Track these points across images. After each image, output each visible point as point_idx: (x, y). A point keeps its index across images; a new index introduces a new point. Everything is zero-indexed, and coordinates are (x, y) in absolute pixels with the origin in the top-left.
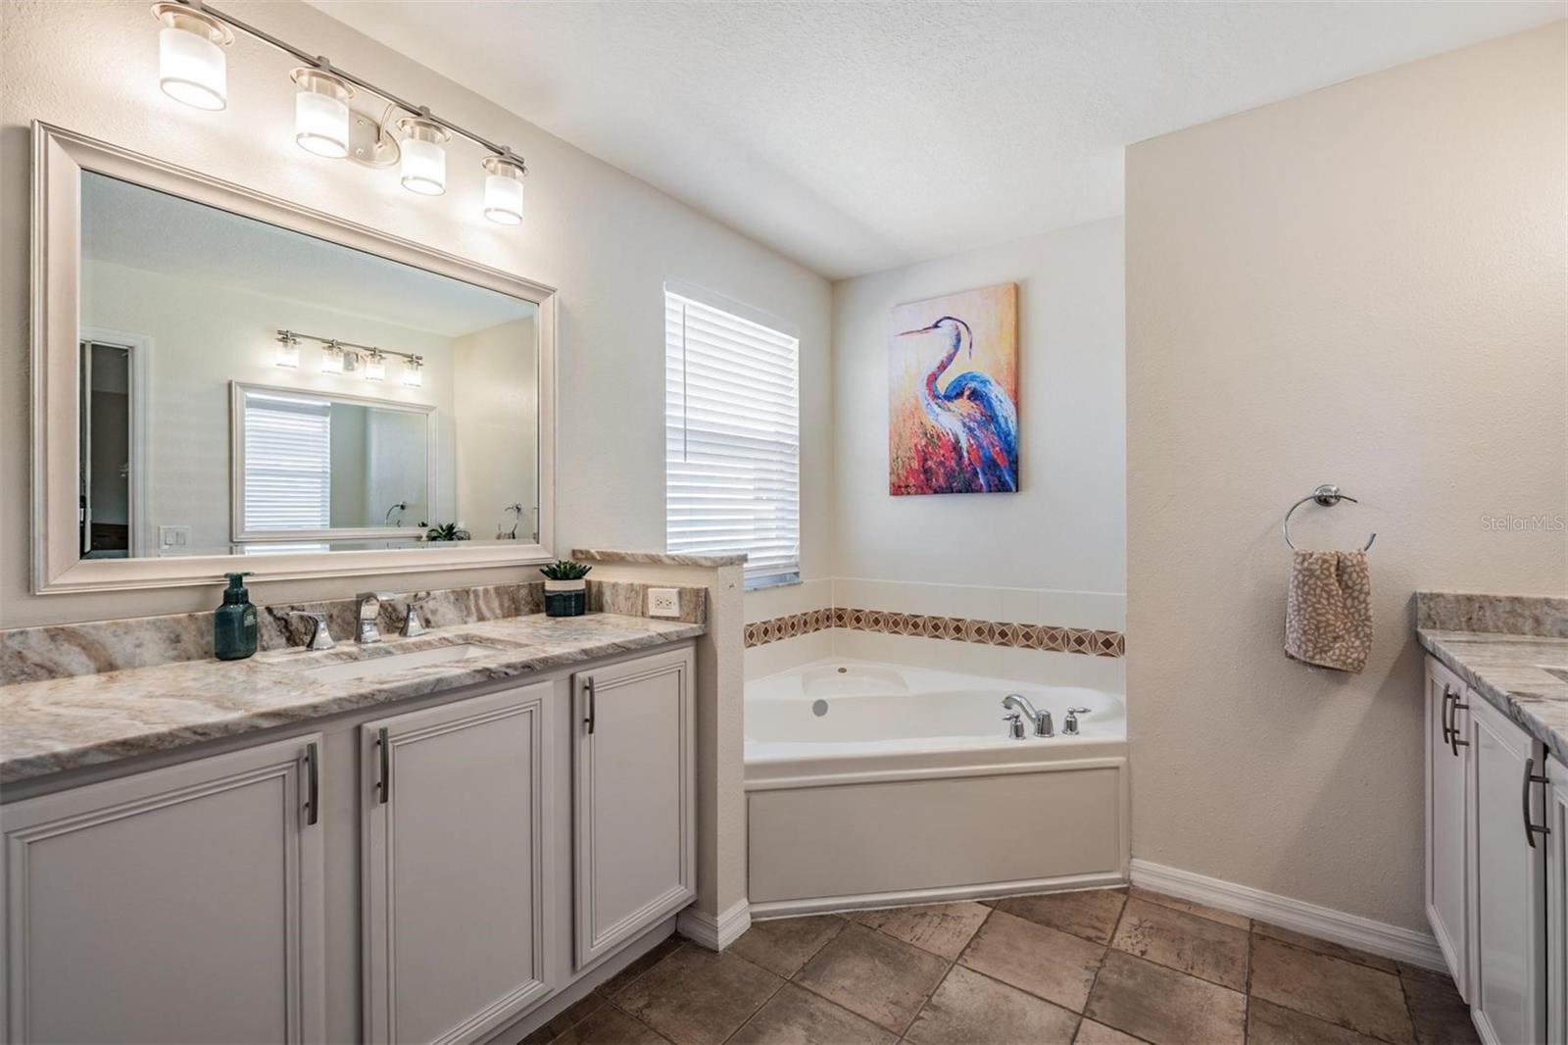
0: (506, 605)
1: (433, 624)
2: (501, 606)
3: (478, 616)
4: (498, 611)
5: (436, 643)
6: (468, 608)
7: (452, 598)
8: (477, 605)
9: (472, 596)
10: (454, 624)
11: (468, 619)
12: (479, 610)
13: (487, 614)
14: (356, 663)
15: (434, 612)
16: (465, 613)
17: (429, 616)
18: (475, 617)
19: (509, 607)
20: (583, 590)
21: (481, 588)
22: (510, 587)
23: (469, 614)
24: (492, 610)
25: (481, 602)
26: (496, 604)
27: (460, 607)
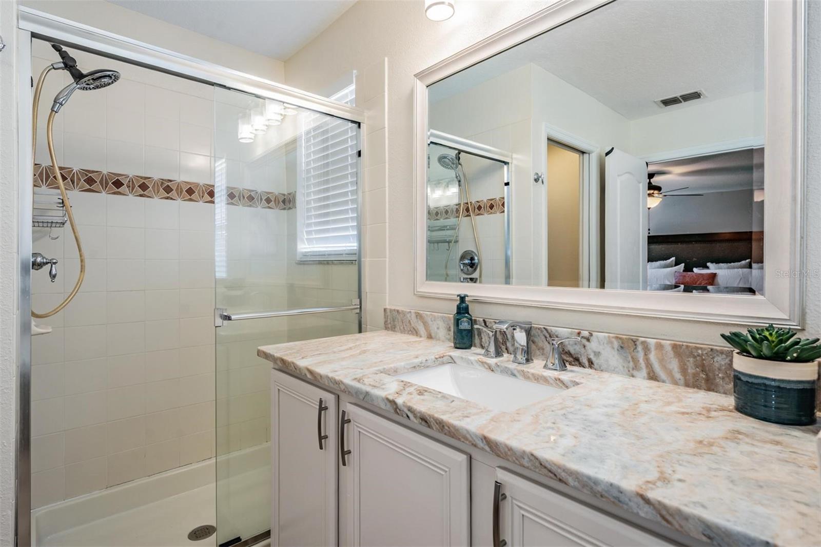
0: (691, 371)
1: (596, 366)
2: (684, 370)
3: (649, 374)
4: (678, 376)
5: (552, 382)
6: (635, 361)
7: (616, 344)
8: (647, 361)
9: (640, 348)
10: (618, 373)
11: (635, 373)
12: (649, 365)
13: (662, 374)
14: (492, 373)
15: (597, 354)
16: (631, 364)
17: (592, 357)
18: (644, 372)
19: (695, 375)
20: (813, 382)
21: (652, 342)
22: (697, 348)
23: (636, 367)
24: (670, 373)
25: (653, 357)
26: (674, 365)
27: (626, 357)
